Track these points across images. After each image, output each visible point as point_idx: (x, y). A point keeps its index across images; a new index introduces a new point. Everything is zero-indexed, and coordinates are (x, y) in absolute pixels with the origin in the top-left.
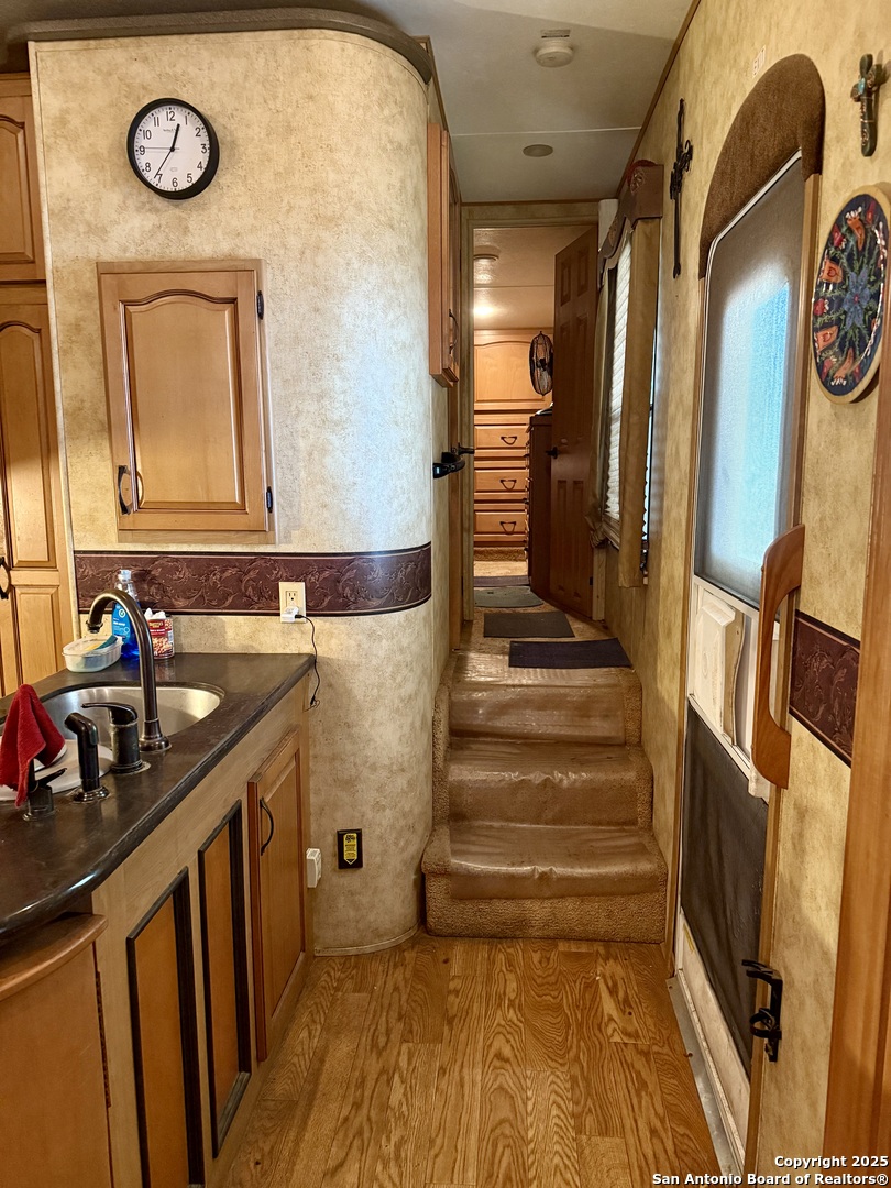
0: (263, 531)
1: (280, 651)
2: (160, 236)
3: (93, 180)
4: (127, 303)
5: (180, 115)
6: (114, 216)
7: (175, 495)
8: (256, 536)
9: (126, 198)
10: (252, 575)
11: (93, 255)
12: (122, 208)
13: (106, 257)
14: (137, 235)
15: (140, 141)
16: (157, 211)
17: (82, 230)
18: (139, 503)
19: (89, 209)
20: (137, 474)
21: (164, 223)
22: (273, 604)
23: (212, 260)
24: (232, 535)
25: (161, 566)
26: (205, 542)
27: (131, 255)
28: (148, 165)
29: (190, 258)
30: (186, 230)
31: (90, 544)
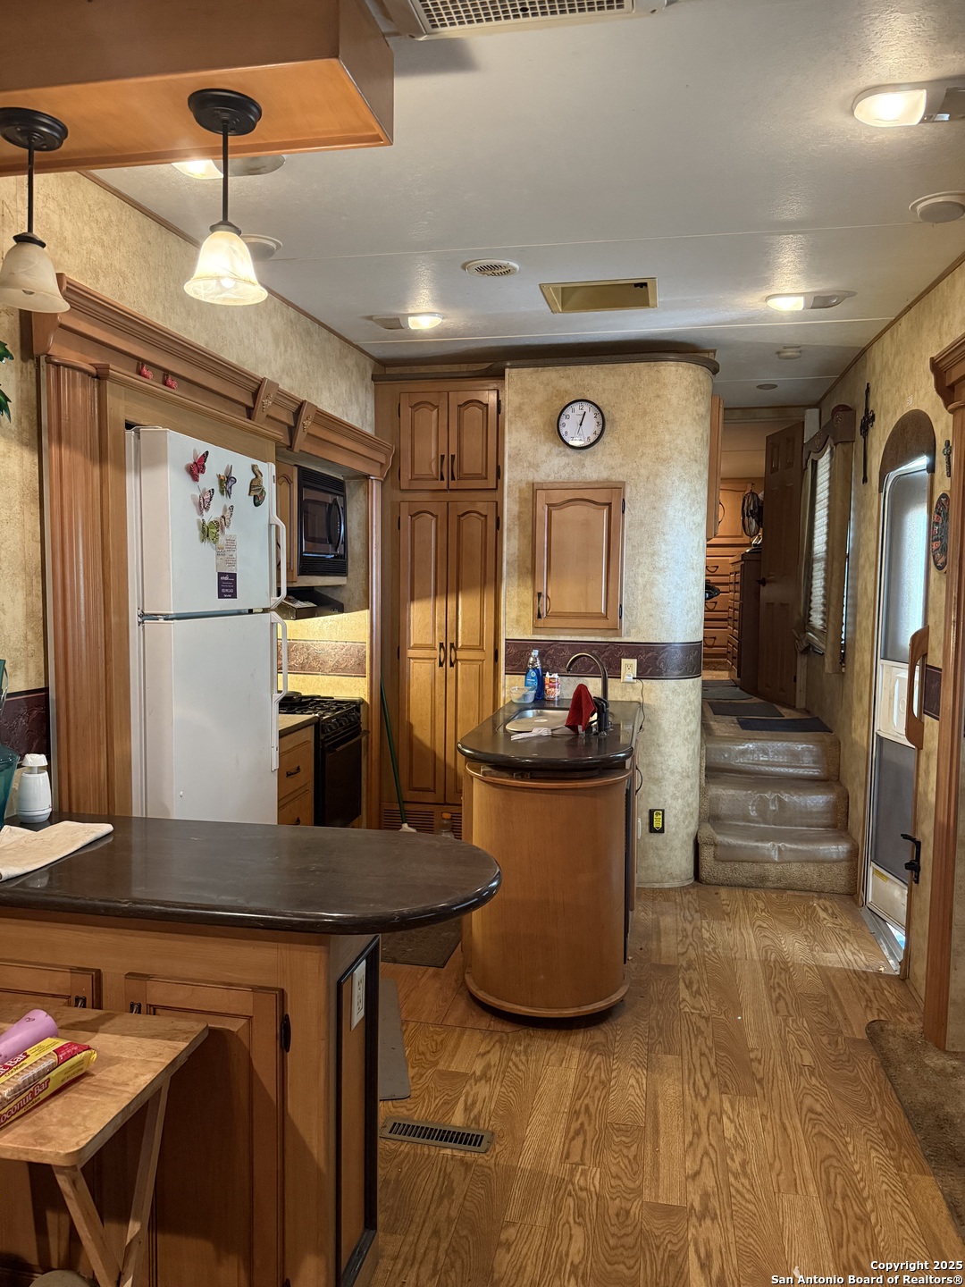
0: (616, 630)
1: (620, 699)
2: (568, 469)
3: (534, 439)
4: (549, 505)
5: (586, 407)
6: (544, 458)
7: (569, 608)
8: (611, 632)
9: (551, 449)
10: (606, 654)
11: (530, 479)
12: (549, 454)
13: (537, 479)
14: (556, 468)
15: (563, 420)
16: (568, 456)
17: (525, 465)
18: (547, 612)
19: (531, 454)
20: (547, 597)
21: (571, 462)
22: (617, 671)
23: (597, 482)
24: (598, 631)
25: (555, 649)
26: (581, 635)
27: (551, 479)
28: (566, 432)
29: (584, 480)
30: (583, 466)
31: (516, 635)
